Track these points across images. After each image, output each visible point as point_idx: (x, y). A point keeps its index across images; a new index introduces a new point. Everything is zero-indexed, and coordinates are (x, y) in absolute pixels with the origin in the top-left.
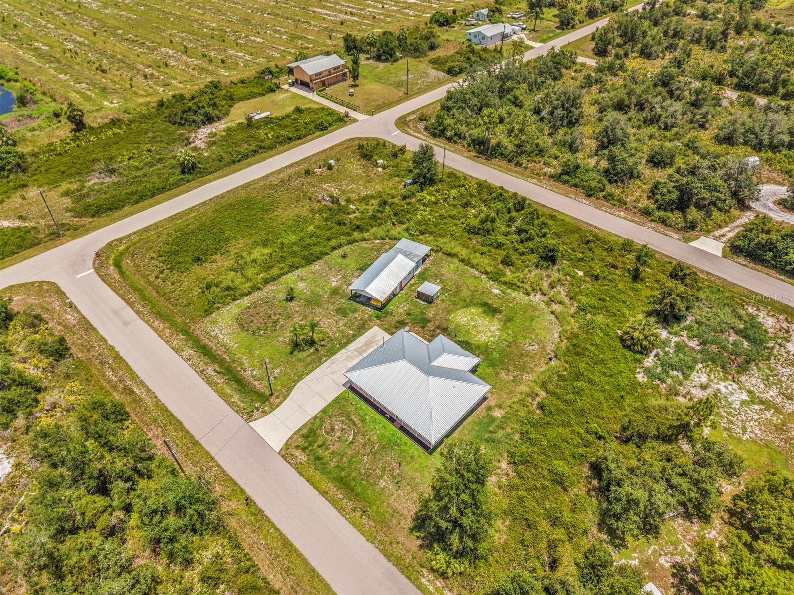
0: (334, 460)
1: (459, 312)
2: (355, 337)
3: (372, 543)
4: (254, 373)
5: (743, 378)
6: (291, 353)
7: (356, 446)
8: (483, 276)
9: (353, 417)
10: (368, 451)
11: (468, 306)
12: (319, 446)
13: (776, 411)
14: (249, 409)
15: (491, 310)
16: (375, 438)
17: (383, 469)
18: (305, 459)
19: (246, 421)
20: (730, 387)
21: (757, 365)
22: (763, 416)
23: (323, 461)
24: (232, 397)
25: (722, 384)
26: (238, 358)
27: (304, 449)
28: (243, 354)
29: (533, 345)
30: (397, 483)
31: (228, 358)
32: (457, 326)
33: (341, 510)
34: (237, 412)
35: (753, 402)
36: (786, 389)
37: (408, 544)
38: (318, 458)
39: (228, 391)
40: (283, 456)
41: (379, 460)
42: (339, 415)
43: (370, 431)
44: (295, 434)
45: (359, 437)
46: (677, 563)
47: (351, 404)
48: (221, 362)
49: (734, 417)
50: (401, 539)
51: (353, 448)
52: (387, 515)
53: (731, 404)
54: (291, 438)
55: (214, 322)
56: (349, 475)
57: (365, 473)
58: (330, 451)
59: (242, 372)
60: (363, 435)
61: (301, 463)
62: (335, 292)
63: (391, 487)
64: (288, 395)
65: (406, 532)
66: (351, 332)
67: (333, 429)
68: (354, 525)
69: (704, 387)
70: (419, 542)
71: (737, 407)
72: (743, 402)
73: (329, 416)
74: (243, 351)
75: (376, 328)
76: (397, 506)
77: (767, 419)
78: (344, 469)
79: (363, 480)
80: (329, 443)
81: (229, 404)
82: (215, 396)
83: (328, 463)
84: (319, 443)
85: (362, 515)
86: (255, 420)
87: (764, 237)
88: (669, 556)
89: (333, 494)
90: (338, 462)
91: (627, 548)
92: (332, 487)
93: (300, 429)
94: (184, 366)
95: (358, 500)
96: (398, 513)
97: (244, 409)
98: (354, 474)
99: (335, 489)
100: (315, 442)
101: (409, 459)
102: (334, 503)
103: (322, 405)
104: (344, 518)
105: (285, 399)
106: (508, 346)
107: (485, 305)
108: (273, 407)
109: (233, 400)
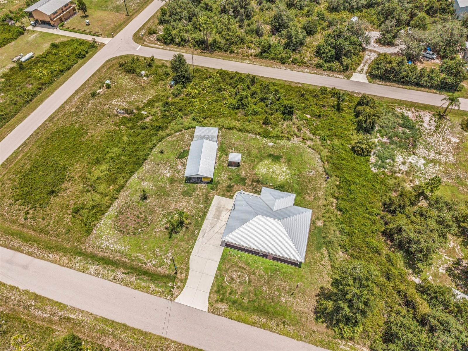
0: (245, 298)
1: (259, 166)
2: (207, 207)
3: (301, 340)
4: (154, 263)
5: (417, 151)
6: (170, 237)
7: (254, 283)
8: (258, 137)
9: (240, 265)
10: (263, 282)
11: (261, 160)
12: (230, 294)
13: (439, 164)
14: (168, 291)
15: (276, 158)
16: (262, 272)
17: (279, 290)
18: (227, 307)
19: (171, 300)
20: (414, 159)
21: (418, 141)
22: (436, 169)
23: (239, 302)
24: (149, 287)
25: (410, 158)
26: (135, 257)
27: (222, 300)
28: (136, 252)
29: (311, 172)
30: (292, 295)
31: (126, 260)
32: (263, 176)
33: (271, 329)
34: (160, 296)
35: (428, 163)
36: (437, 150)
37: (319, 329)
38: (234, 302)
39: (144, 284)
40: (212, 312)
41: (273, 285)
42: (230, 267)
43: (257, 269)
44: (210, 294)
45: (252, 276)
46: (447, 268)
47: (234, 256)
48: (124, 265)
49: (425, 175)
50: (314, 328)
51: (252, 285)
52: (297, 317)
53: (420, 168)
54: (210, 297)
55: (99, 237)
56: (260, 304)
57: (269, 297)
58: (239, 294)
59: (144, 265)
60: (254, 274)
61: (226, 311)
62: (172, 181)
63: (290, 299)
64: (188, 268)
65: (314, 322)
66: (202, 206)
67: (232, 279)
68: (284, 334)
69: (404, 163)
70: (325, 325)
71: (423, 168)
72: (424, 165)
73: (224, 271)
74: (135, 250)
75: (216, 197)
76: (300, 309)
77: (438, 170)
78: (255, 301)
79: (270, 303)
80: (236, 289)
81: (151, 293)
82: (136, 292)
83: (242, 302)
84: (229, 292)
85: (284, 325)
86: (177, 296)
87: (389, 66)
88: (442, 266)
89: (260, 321)
90: (248, 298)
91: (423, 272)
92: (255, 317)
93: (212, 289)
94: (97, 280)
95: (275, 317)
96: (303, 313)
97: (164, 292)
98: (263, 302)
99: (258, 317)
100: (226, 293)
101: (290, 276)
102: (263, 327)
103: (216, 265)
104: (276, 334)
105: (188, 272)
106: (299, 178)
107: (270, 156)
108: (184, 282)
109: (151, 289)
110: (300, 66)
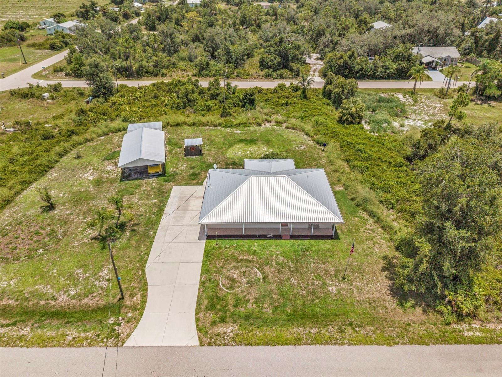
0: (265, 306)
1: (230, 151)
3: (396, 343)
4: (72, 293)
5: (409, 116)
6: (104, 248)
7: (272, 278)
8: (219, 128)
9: (241, 257)
10: (288, 272)
11: (231, 146)
12: (236, 306)
14: (106, 332)
15: (249, 142)
16: (281, 258)
17: (319, 277)
18: (237, 328)
19: (116, 345)
20: (410, 122)
23: (255, 315)
24: (64, 335)
25: (406, 122)
26: (31, 292)
27: (223, 320)
28: (35, 283)
29: (301, 147)
30: (344, 279)
31: (12, 302)
33: (333, 341)
34: (90, 345)
35: (427, 123)
36: (427, 114)
37: (414, 318)
38: (247, 317)
39: (52, 333)
40: (210, 344)
41: (306, 272)
42: (224, 265)
43: (271, 256)
44: (197, 314)
45: (267, 269)
47: (226, 248)
48: (5, 312)
50: (405, 319)
51: (271, 281)
52: (369, 311)
53: (422, 127)
54: (197, 320)
56: (296, 307)
57: (308, 293)
58: (252, 301)
59: (53, 303)
60: (268, 264)
61: (237, 335)
63: (343, 286)
64: (146, 284)
65: (400, 310)
66: (154, 201)
67: (233, 280)
68: (360, 343)
69: (402, 126)
70: (419, 310)
71: (425, 127)
72: (424, 124)
73: (216, 272)
74: (31, 281)
75: (175, 188)
76: (366, 296)
78: (285, 306)
79: (313, 300)
80: (244, 294)
81: (69, 345)
82: (35, 351)
83: (263, 313)
84: (231, 303)
85: (353, 329)
86: (129, 335)
87: (341, 62)
89: (307, 334)
90: (271, 304)
92: (296, 329)
93: (199, 305)
95: (331, 321)
96: (374, 301)
97: (98, 336)
98: (299, 302)
99: (301, 329)
100: (227, 305)
101: (328, 254)
102: (318, 341)
103: (198, 268)
104: (345, 346)
105: (146, 290)
107: (241, 140)
108: (140, 308)
109: (70, 338)
110: (247, 78)
